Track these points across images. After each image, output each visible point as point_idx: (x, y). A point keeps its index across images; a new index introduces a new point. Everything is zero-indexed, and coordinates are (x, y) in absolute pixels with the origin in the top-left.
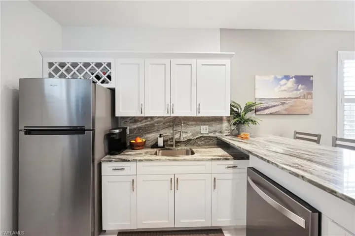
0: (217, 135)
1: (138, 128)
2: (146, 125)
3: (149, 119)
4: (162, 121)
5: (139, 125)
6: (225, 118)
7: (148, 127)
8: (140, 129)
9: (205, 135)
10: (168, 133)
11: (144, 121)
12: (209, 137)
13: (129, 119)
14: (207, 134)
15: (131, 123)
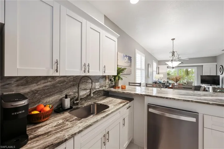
0: (104, 88)
1: (32, 91)
2: (46, 86)
3: (50, 79)
4: (64, 81)
5: (34, 87)
6: (107, 76)
7: (47, 89)
8: (35, 93)
9: (97, 90)
10: (71, 92)
11: (43, 81)
12: (100, 90)
13: (15, 80)
14: (99, 88)
15: (18, 86)
